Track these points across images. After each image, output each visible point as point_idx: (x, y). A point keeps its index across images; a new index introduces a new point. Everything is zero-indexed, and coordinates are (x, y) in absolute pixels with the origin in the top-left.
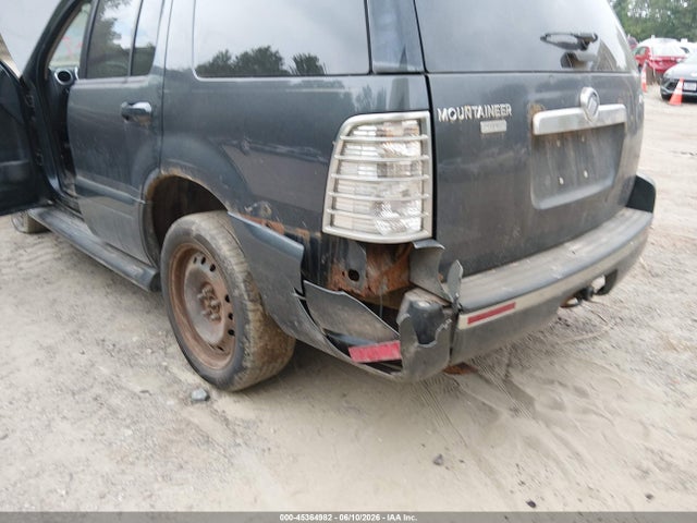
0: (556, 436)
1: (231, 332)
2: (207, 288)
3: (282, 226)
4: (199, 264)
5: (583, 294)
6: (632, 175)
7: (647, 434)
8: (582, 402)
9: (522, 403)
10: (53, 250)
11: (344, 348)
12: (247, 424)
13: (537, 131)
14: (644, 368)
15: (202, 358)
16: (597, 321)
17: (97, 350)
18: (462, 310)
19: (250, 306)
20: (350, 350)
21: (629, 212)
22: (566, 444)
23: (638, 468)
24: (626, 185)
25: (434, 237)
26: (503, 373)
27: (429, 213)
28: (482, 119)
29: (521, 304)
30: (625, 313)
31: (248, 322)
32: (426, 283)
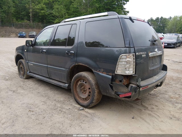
0: (153, 113)
1: (89, 96)
2: (83, 87)
3: (106, 73)
4: (82, 82)
5: (157, 86)
6: (163, 64)
7: (170, 112)
8: (157, 108)
9: (146, 108)
10: (33, 82)
11: (118, 95)
12: (93, 113)
13: (150, 56)
14: (167, 102)
15: (81, 101)
16: (156, 94)
17: (55, 102)
18: (141, 87)
19: (96, 90)
20: (120, 95)
21: (163, 71)
22: (156, 114)
23: (170, 117)
24: (162, 66)
25: (135, 74)
26: (141, 103)
27: (134, 70)
28: (142, 54)
29: (149, 86)
30: (161, 92)
31: (95, 93)
32: (133, 83)
